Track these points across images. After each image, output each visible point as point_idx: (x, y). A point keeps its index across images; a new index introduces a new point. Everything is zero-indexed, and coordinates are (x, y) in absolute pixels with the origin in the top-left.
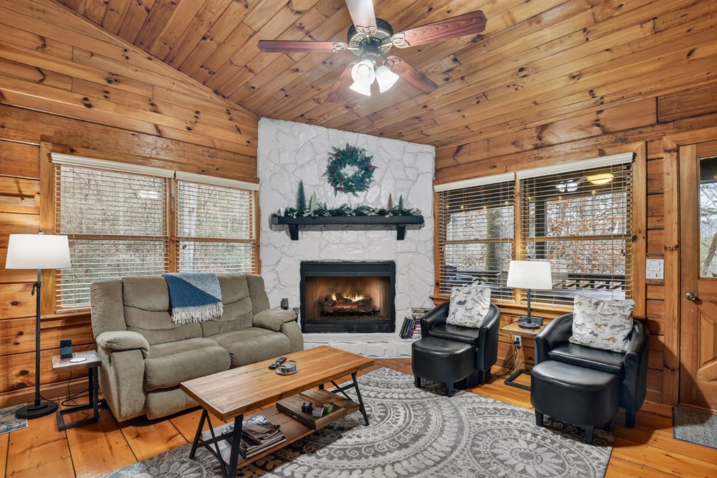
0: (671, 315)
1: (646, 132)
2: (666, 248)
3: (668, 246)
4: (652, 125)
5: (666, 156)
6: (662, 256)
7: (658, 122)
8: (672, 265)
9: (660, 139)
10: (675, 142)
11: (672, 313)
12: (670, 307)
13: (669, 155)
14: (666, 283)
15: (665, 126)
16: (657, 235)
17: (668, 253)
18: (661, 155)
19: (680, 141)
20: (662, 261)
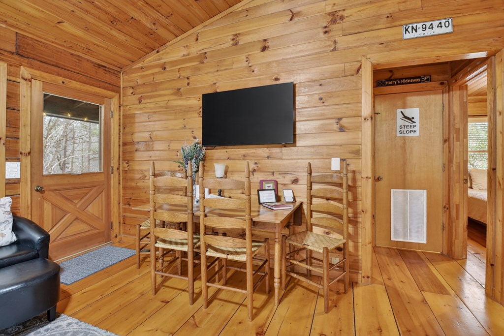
0: (26, 204)
1: (7, 56)
2: (21, 153)
3: (23, 152)
4: (12, 53)
5: (22, 81)
6: (18, 160)
7: (17, 54)
8: (26, 167)
9: (17, 67)
10: (31, 74)
11: (26, 203)
12: (25, 199)
13: (25, 82)
14: (23, 180)
15: (22, 59)
16: (13, 142)
17: (23, 158)
18: (18, 80)
19: (34, 75)
20: (19, 163)
